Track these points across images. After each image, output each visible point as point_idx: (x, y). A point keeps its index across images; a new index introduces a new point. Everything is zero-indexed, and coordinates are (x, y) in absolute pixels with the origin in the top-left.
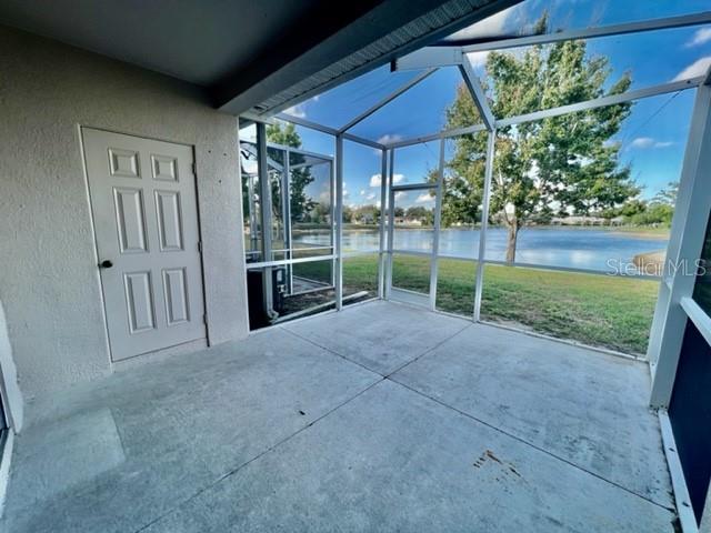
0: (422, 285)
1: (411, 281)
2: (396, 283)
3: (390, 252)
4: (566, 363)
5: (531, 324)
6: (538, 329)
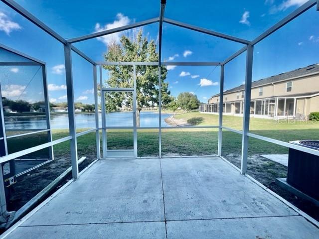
0: (128, 145)
1: (120, 143)
2: (109, 147)
3: (104, 128)
4: (206, 166)
5: (176, 152)
6: (180, 154)
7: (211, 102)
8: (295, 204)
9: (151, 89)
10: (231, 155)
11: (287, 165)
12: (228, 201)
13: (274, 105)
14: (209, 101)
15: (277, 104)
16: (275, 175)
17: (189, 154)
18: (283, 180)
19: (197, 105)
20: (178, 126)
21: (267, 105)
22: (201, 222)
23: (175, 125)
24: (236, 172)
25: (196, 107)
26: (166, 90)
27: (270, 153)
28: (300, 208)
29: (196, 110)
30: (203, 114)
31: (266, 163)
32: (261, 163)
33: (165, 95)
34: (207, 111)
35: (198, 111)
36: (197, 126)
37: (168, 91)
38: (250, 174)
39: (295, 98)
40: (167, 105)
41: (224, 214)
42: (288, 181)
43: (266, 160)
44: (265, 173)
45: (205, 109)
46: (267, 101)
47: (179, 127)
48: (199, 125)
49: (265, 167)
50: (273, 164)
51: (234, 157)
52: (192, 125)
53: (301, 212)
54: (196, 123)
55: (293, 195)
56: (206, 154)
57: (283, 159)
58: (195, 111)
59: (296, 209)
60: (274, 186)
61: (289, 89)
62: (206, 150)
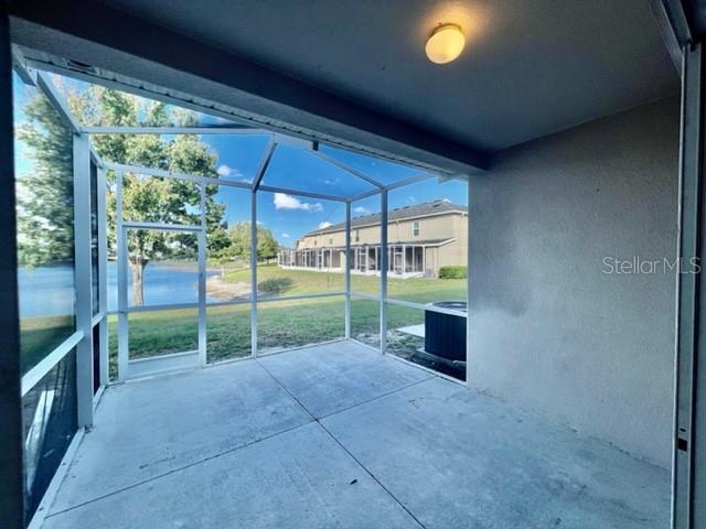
4: (336, 354)
5: (276, 345)
6: (285, 345)
7: (302, 246)
8: (433, 368)
9: (178, 213)
10: (362, 335)
11: (423, 335)
12: (376, 383)
13: (400, 256)
14: (298, 244)
15: (404, 253)
16: (413, 348)
17: (300, 344)
18: (422, 350)
19: (272, 250)
20: (237, 298)
21: (392, 255)
22: (356, 408)
23: (230, 298)
24: (375, 353)
25: (271, 254)
26: (218, 218)
27: (404, 325)
28: (437, 370)
29: (271, 261)
30: (290, 271)
31: (402, 337)
32: (398, 338)
33: (218, 232)
34: (297, 265)
35: (275, 264)
36: (281, 296)
37: (222, 222)
38: (390, 352)
39: (423, 246)
40: (221, 252)
41: (376, 394)
42: (426, 350)
43: (403, 334)
44: (405, 349)
45: (292, 260)
46: (392, 249)
47: (238, 300)
48: (287, 295)
49: (403, 342)
50: (410, 338)
51: (367, 336)
52: (271, 295)
53: (438, 373)
54: (278, 290)
55: (431, 362)
56: (327, 339)
57: (419, 330)
58: (268, 265)
59: (433, 371)
60: (415, 358)
61: (416, 233)
62: (325, 334)
